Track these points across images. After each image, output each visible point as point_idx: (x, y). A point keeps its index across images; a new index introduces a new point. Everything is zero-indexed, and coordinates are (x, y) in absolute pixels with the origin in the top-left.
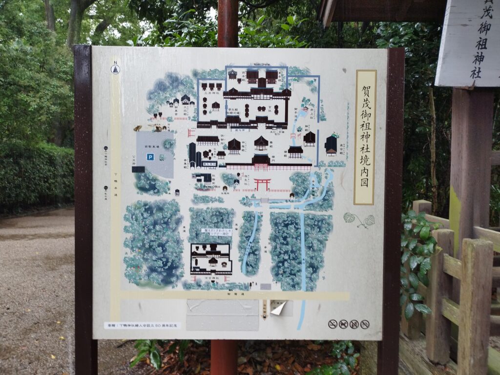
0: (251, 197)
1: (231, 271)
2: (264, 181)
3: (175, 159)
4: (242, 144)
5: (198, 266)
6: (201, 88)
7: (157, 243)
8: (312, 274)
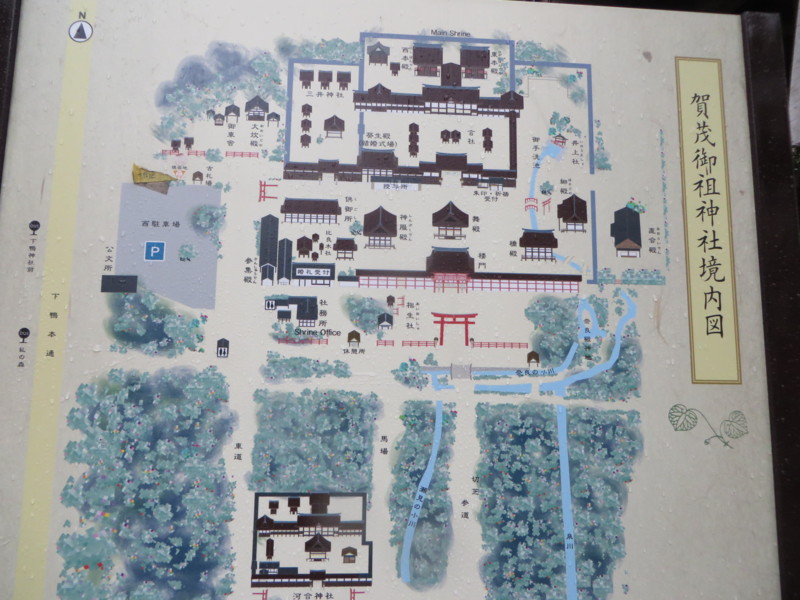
0: (425, 362)
1: (369, 575)
2: (458, 320)
3: (221, 257)
4: (399, 222)
5: (274, 559)
6: (297, 83)
7: (159, 491)
8: (593, 578)
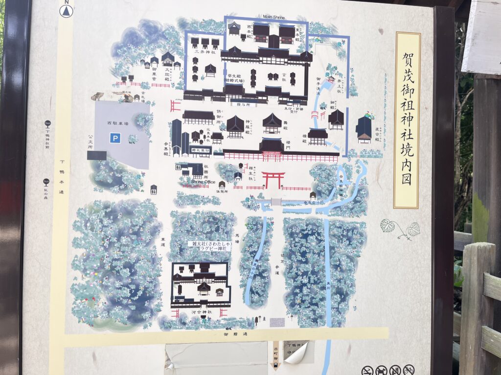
0: (258, 197)
1: (230, 302)
2: (275, 176)
3: (151, 141)
4: (245, 124)
5: (182, 295)
6: (190, 45)
7: (123, 262)
8: (339, 303)
